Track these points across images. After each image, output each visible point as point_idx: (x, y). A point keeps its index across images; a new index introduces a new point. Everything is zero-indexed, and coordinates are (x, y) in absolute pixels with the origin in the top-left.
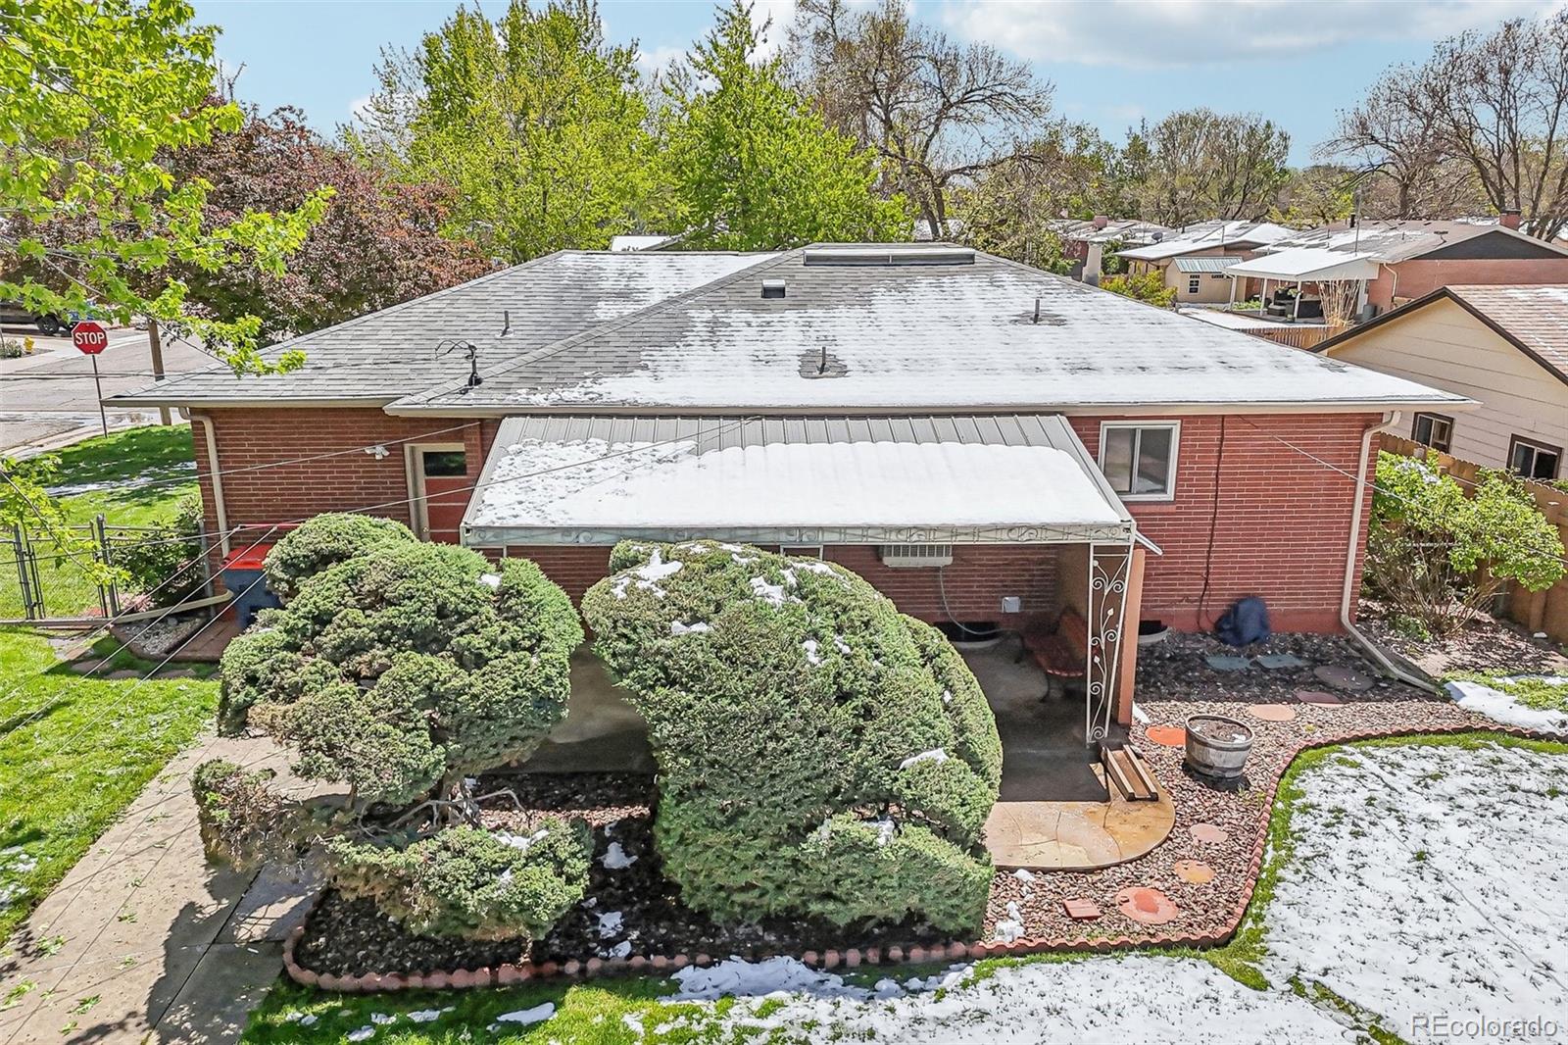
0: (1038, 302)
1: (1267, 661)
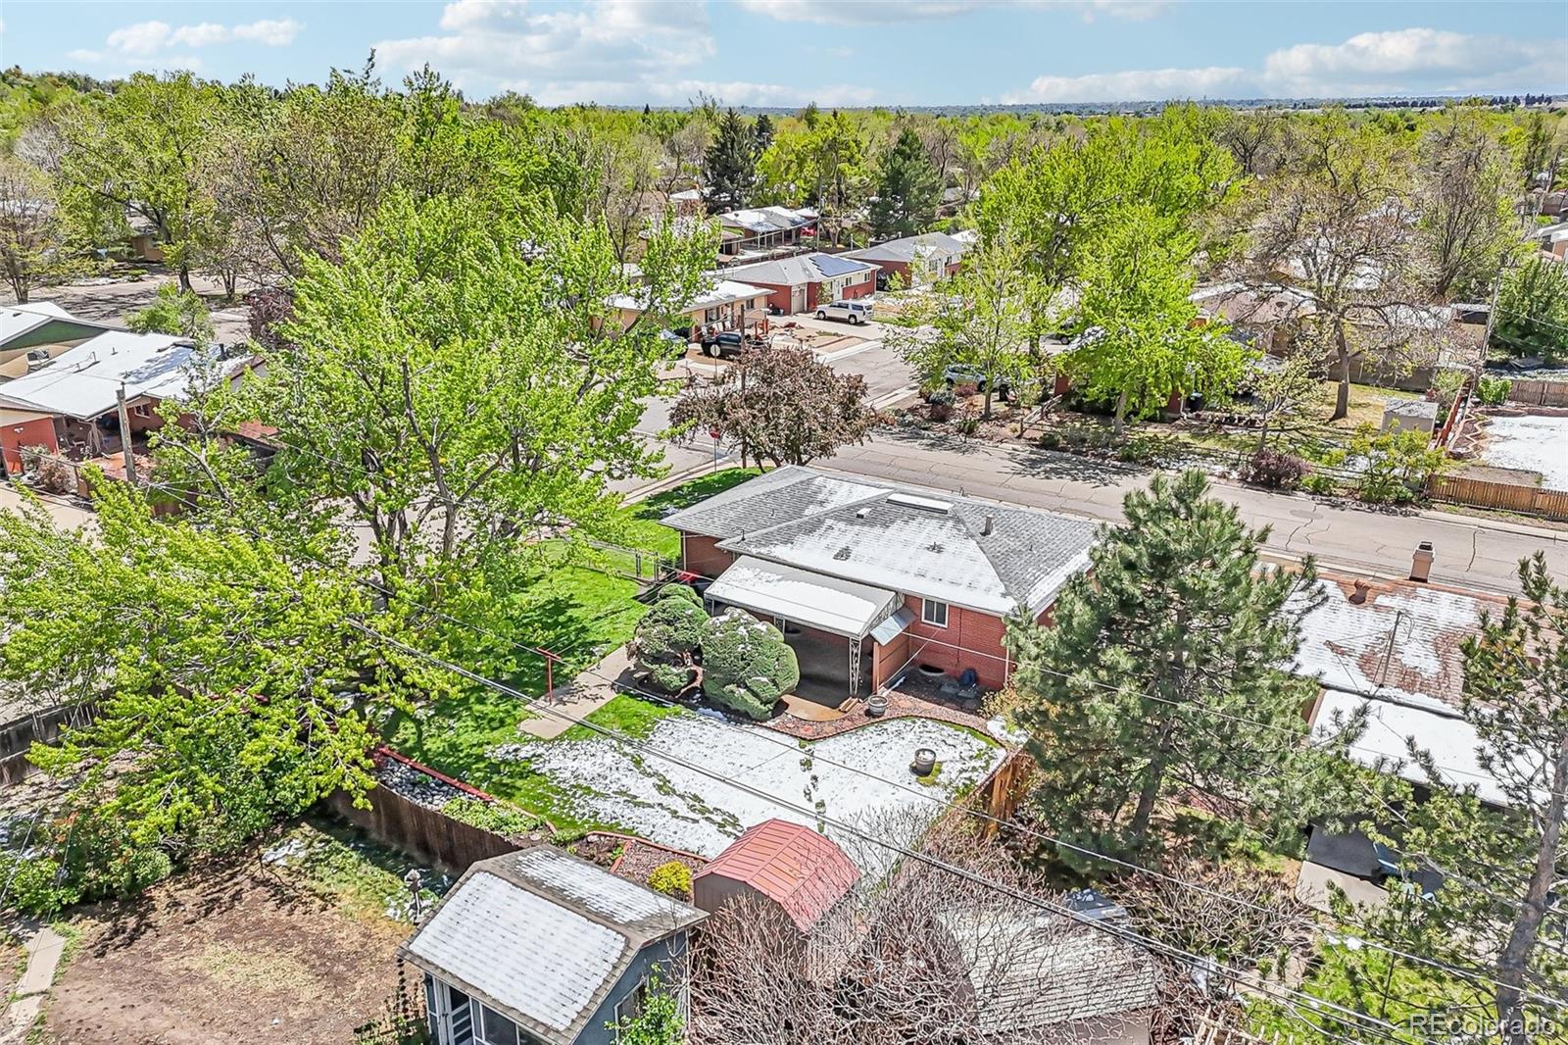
1: (963, 693)
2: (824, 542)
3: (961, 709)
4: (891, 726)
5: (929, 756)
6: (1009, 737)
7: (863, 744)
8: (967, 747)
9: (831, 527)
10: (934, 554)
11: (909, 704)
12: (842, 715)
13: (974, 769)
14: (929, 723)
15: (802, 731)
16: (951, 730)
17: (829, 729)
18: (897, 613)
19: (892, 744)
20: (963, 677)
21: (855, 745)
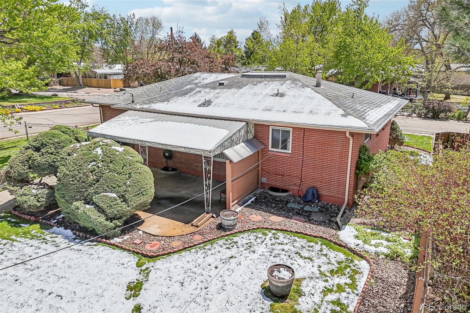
0: (278, 90)
1: (307, 208)
2: (192, 99)
3: (310, 221)
4: (242, 240)
5: (285, 274)
6: (367, 247)
7: (210, 259)
8: (324, 259)
9: (199, 92)
10: (278, 98)
11: (259, 218)
12: (193, 229)
13: (340, 288)
14: (280, 234)
15: (148, 247)
16: (303, 242)
17: (176, 244)
18: (248, 142)
19: (242, 258)
20: (305, 196)
21: (200, 261)
